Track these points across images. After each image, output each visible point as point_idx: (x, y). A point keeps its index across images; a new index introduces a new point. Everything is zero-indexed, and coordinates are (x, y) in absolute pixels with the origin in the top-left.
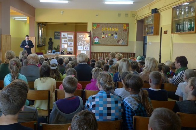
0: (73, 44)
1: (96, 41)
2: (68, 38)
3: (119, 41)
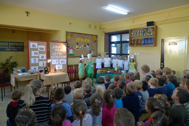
3: (90, 52)
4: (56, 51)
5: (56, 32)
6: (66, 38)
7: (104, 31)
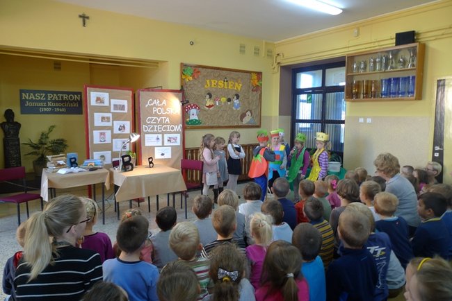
0: (128, 130)
4: (156, 112)
5: (158, 66)
6: (182, 80)
7: (278, 62)
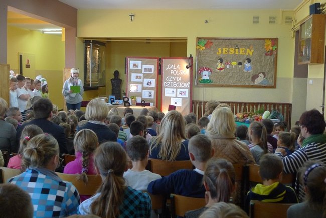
0: (154, 85)
1: (204, 78)
2: (143, 72)
3: (255, 77)
4: (172, 73)
6: (197, 50)
